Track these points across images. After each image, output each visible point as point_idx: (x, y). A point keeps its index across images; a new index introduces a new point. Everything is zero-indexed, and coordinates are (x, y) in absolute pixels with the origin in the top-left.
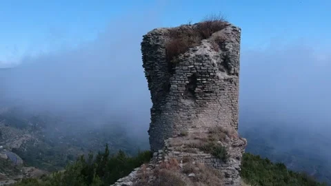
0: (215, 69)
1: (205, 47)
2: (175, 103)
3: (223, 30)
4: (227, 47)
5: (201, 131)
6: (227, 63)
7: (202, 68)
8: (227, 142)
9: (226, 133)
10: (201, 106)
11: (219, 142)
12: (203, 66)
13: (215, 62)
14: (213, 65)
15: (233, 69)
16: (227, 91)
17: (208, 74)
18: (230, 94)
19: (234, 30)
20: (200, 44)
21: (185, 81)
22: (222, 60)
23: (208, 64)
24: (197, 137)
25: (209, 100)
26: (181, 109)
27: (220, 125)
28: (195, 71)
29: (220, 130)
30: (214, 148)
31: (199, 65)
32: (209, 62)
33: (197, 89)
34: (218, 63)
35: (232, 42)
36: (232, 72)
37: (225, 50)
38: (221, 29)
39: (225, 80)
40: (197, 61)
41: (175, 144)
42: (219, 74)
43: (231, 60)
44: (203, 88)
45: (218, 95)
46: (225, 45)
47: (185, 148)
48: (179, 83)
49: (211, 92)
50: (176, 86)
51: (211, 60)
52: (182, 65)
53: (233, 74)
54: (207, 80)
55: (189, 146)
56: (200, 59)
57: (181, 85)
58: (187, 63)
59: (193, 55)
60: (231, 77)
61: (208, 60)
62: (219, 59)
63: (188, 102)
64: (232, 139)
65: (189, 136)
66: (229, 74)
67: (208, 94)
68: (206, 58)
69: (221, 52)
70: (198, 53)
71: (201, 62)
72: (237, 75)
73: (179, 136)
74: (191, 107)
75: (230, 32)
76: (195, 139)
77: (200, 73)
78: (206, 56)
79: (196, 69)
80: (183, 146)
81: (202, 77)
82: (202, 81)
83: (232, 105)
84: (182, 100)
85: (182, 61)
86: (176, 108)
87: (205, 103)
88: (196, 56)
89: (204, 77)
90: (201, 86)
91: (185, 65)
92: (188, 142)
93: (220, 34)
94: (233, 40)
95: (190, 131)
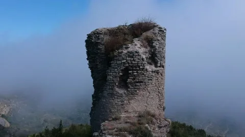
0: (144, 63)
1: (136, 45)
2: (111, 91)
3: (152, 30)
4: (154, 44)
5: (132, 115)
6: (155, 58)
7: (133, 62)
8: (154, 124)
9: (153, 116)
10: (132, 94)
11: (147, 125)
12: (134, 60)
13: (144, 57)
14: (143, 59)
15: (159, 62)
16: (154, 81)
17: (138, 67)
18: (157, 83)
19: (160, 31)
20: (132, 42)
21: (119, 73)
22: (150, 55)
23: (139, 59)
24: (128, 121)
25: (139, 89)
26: (116, 97)
27: (148, 109)
28: (127, 65)
29: (148, 113)
30: (142, 132)
31: (131, 60)
32: (139, 57)
33: (129, 80)
34: (147, 58)
35: (159, 40)
36: (159, 65)
37: (152, 47)
38: (150, 30)
39: (152, 72)
40: (129, 56)
41: (110, 128)
42: (148, 67)
43: (158, 55)
44: (134, 79)
45: (147, 84)
46: (153, 43)
47: (116, 131)
48: (114, 74)
49: (141, 82)
50: (111, 77)
51: (140, 56)
52: (117, 60)
53: (160, 67)
54: (137, 72)
55: (121, 130)
56: (132, 55)
57: (116, 77)
58: (120, 58)
59: (125, 51)
60: (158, 69)
61: (138, 55)
62: (147, 54)
63: (121, 91)
64: (158, 121)
65: (122, 120)
66: (156, 66)
67: (138, 84)
68: (137, 54)
69: (149, 48)
70: (130, 50)
71: (132, 57)
72: (163, 67)
73: (113, 119)
74: (124, 95)
75: (157, 31)
76: (126, 123)
77: (131, 67)
78: (136, 52)
79: (128, 63)
80: (116, 129)
81: (133, 70)
82: (133, 73)
83: (159, 92)
84: (117, 89)
85: (117, 57)
86: (112, 95)
87: (136, 91)
88: (128, 52)
89: (135, 70)
90: (132, 78)
91: (119, 60)
92: (120, 126)
93: (149, 34)
94: (159, 38)
95: (123, 115)
